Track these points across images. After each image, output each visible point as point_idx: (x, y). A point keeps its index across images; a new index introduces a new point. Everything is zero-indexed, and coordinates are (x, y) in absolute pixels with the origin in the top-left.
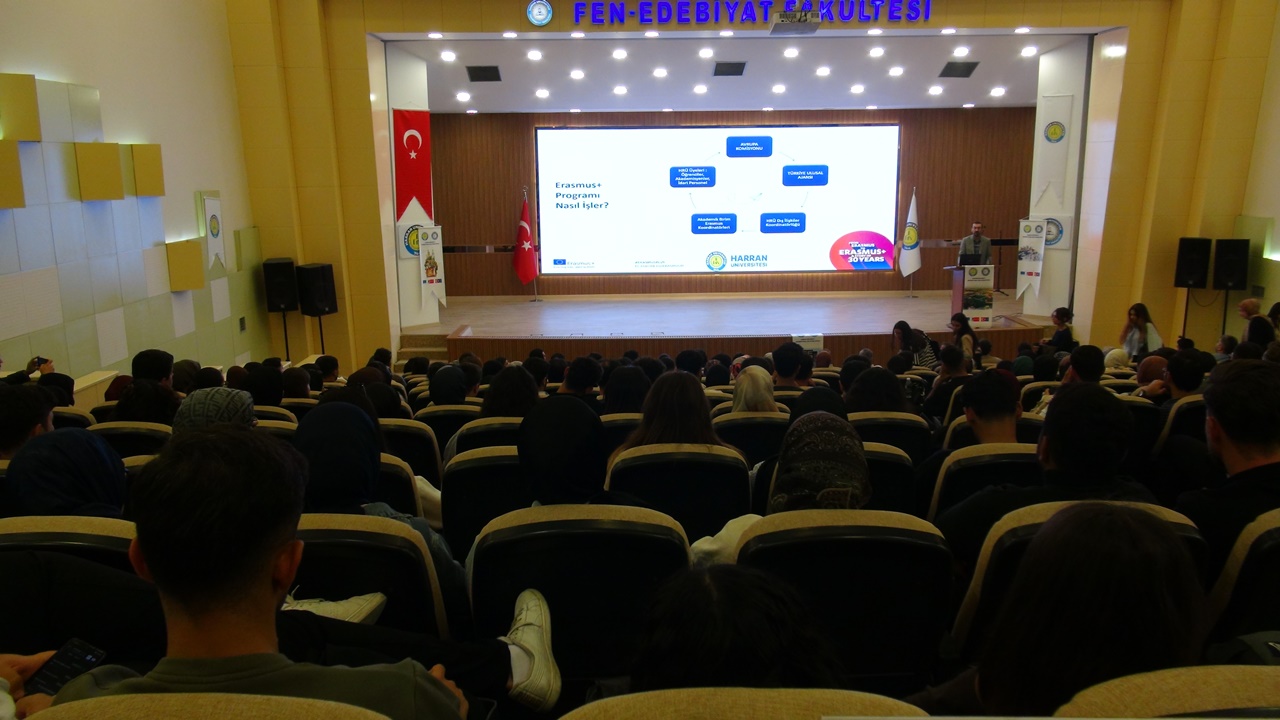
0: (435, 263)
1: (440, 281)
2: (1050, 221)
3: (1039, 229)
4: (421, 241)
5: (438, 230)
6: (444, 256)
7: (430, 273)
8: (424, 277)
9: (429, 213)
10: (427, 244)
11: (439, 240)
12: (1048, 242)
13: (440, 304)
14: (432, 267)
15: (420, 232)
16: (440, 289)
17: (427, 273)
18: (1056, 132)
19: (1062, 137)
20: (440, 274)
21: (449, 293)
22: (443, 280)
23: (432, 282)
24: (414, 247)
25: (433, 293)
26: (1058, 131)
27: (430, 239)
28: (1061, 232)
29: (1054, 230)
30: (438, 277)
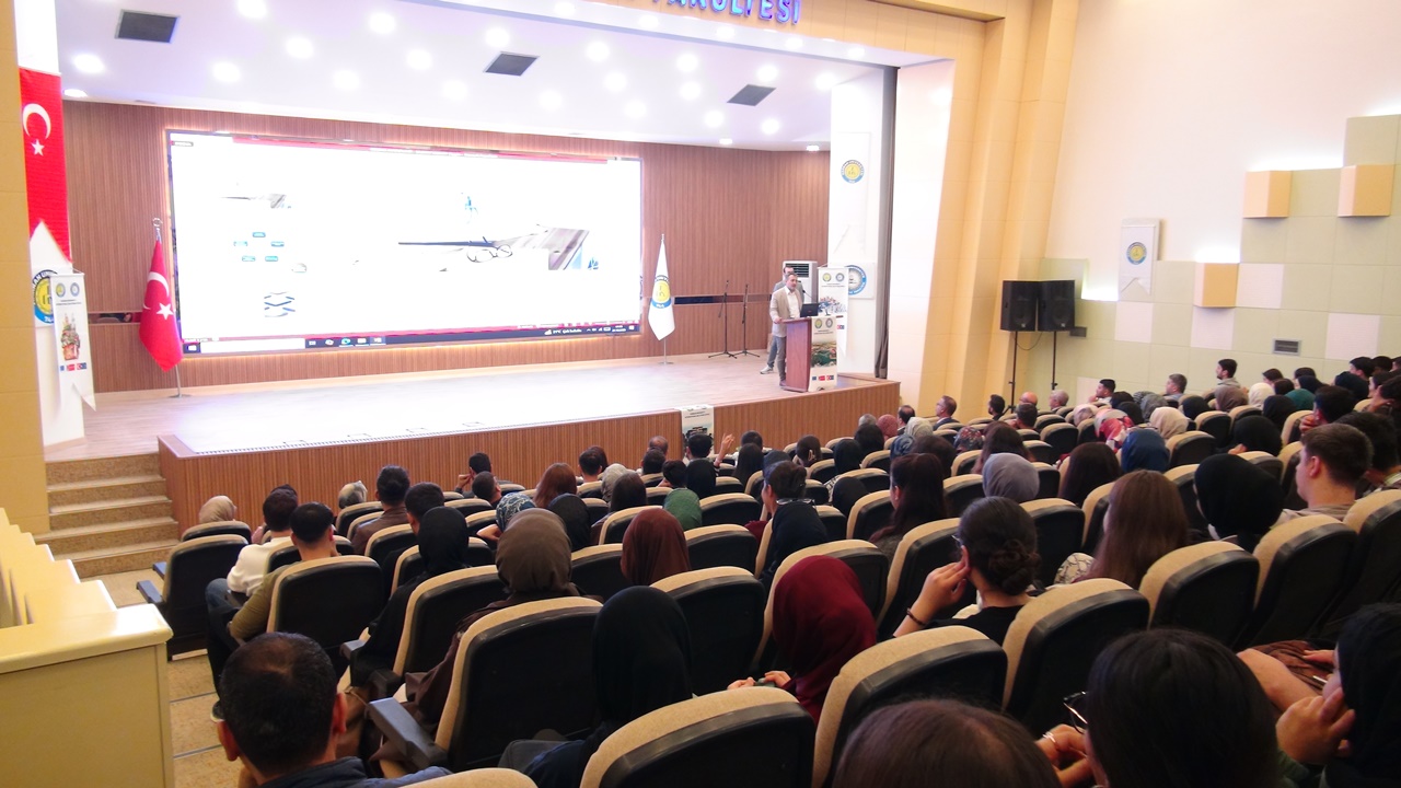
0: (76, 337)
1: (83, 366)
2: (852, 268)
3: (840, 277)
4: (55, 299)
5: (80, 279)
6: (90, 328)
7: (70, 353)
8: (62, 362)
9: (65, 250)
10: (64, 303)
11: (82, 297)
12: (851, 291)
13: (85, 405)
14: (72, 344)
15: (54, 282)
16: (85, 378)
17: (65, 352)
18: (854, 172)
19: (860, 177)
20: (85, 353)
21: (99, 387)
22: (89, 365)
23: (71, 368)
24: (44, 308)
25: (74, 387)
26: (856, 169)
27: (68, 296)
28: (864, 280)
29: (856, 278)
30: (81, 360)
